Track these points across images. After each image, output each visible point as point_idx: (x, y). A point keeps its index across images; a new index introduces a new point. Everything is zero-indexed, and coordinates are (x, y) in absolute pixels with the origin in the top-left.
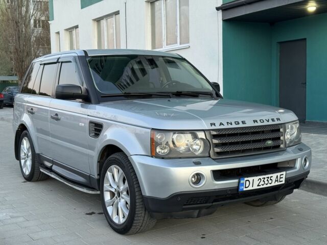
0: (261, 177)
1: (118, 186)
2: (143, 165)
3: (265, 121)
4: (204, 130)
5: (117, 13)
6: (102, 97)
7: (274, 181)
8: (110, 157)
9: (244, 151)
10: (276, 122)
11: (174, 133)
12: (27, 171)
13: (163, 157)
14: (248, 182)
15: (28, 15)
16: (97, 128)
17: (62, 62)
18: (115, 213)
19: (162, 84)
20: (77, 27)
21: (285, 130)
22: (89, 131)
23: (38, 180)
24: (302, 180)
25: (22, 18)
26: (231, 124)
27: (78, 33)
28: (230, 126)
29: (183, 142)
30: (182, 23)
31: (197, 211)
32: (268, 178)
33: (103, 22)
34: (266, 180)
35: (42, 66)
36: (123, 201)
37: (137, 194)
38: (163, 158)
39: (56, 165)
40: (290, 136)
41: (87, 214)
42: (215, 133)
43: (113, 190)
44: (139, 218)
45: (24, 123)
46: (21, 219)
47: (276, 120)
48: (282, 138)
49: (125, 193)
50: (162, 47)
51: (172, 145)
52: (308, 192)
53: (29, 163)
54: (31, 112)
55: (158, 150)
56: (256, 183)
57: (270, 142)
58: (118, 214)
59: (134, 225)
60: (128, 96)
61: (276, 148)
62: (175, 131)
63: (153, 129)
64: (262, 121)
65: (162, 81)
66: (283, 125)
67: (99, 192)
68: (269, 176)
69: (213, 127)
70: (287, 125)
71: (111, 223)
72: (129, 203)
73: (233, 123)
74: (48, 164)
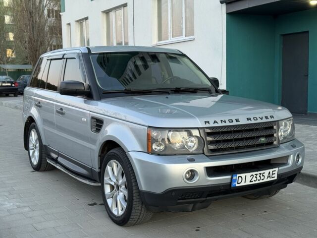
0: (254, 173)
1: (117, 180)
2: (140, 161)
3: (258, 119)
4: (198, 128)
5: (125, 5)
6: (103, 93)
7: (266, 177)
8: (110, 152)
9: (237, 148)
10: (270, 120)
11: (170, 131)
12: (35, 162)
13: (160, 153)
14: (240, 179)
15: (41, 5)
16: (98, 124)
17: (67, 59)
18: (114, 206)
19: (164, 78)
20: (87, 18)
21: (278, 128)
22: (91, 126)
23: (45, 170)
24: (295, 175)
25: (36, 8)
26: (225, 122)
27: (88, 24)
28: (224, 124)
29: (178, 139)
30: (187, 15)
31: (192, 205)
32: (260, 174)
33: (112, 14)
34: (258, 176)
35: (49, 61)
36: (121, 194)
37: (134, 188)
38: (159, 155)
39: (61, 157)
40: (284, 132)
41: (89, 205)
42: (209, 131)
43: (113, 184)
44: (136, 211)
45: (32, 116)
46: (27, 209)
47: (269, 117)
48: (275, 135)
49: (123, 187)
50: (168, 39)
51: (167, 142)
52: (304, 185)
53: (37, 154)
54: (39, 105)
55: (154, 147)
56: (249, 179)
57: (263, 140)
58: (117, 207)
59: (132, 217)
60: (128, 93)
61: (269, 145)
62: (170, 129)
63: (149, 127)
64: (255, 119)
65: (164, 76)
66: (277, 122)
67: (100, 184)
68: (262, 172)
69: (207, 125)
70: (280, 122)
71: (111, 215)
72: (127, 196)
73: (227, 121)
74: (54, 156)
